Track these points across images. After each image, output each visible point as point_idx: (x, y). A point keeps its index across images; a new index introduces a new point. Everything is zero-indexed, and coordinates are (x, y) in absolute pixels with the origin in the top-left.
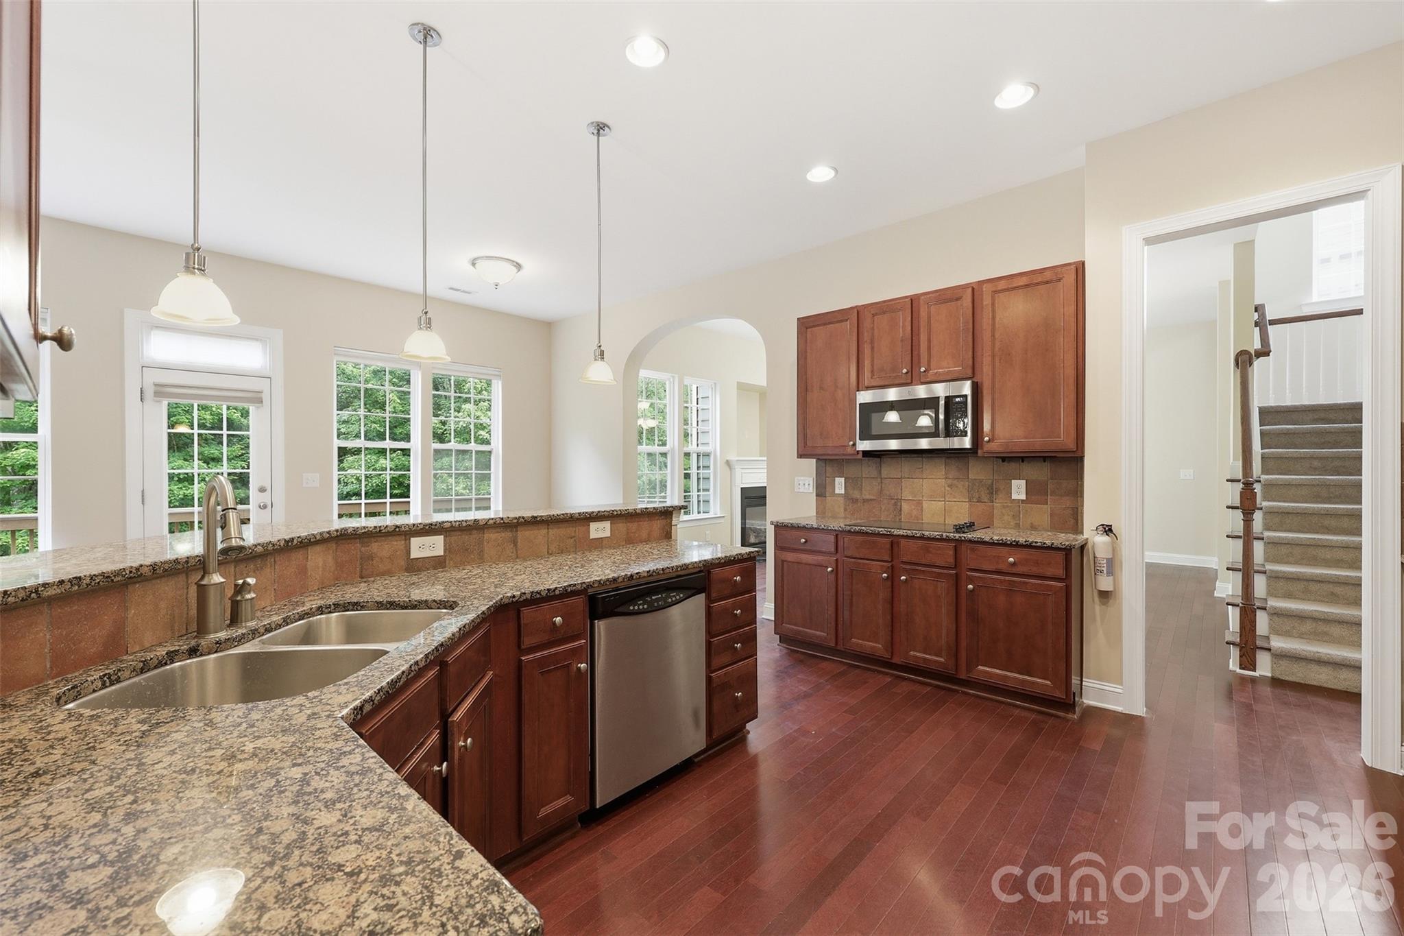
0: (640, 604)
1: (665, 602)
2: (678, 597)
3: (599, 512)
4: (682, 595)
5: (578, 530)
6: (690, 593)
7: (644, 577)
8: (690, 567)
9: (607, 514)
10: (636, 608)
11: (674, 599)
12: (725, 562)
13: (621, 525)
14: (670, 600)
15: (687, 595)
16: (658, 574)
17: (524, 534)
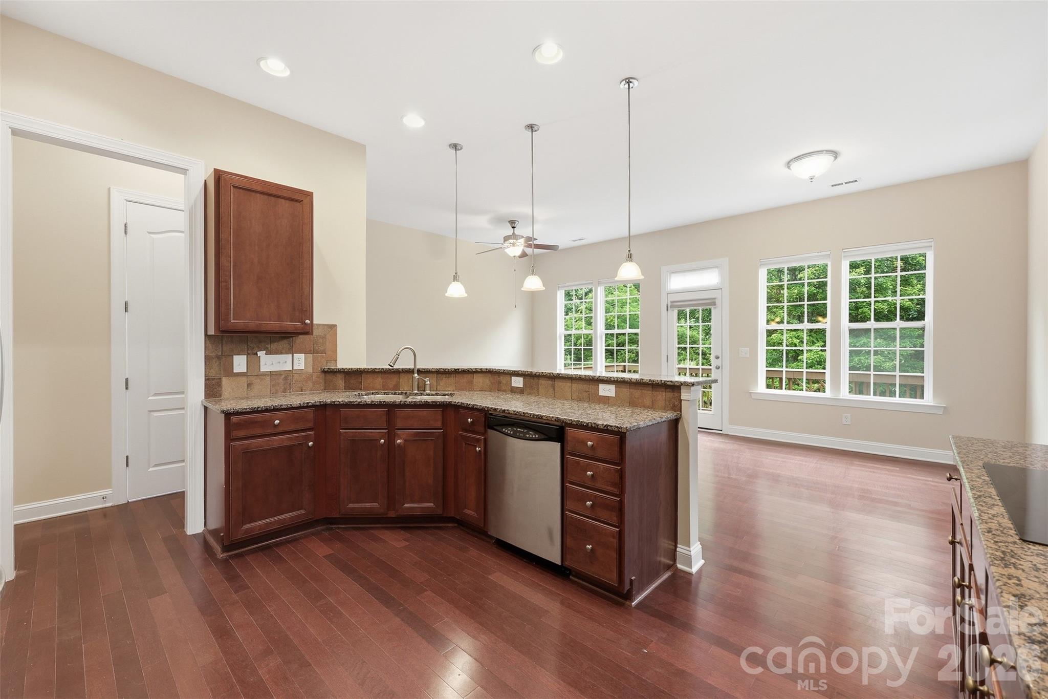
0: (509, 430)
1: (524, 435)
2: (534, 436)
3: (600, 377)
4: (537, 436)
5: (592, 387)
6: (543, 437)
7: (511, 414)
8: (544, 418)
9: (606, 379)
10: (506, 431)
11: (531, 436)
12: (577, 424)
13: (625, 390)
14: (528, 436)
15: (541, 438)
16: (520, 415)
17: (558, 384)
